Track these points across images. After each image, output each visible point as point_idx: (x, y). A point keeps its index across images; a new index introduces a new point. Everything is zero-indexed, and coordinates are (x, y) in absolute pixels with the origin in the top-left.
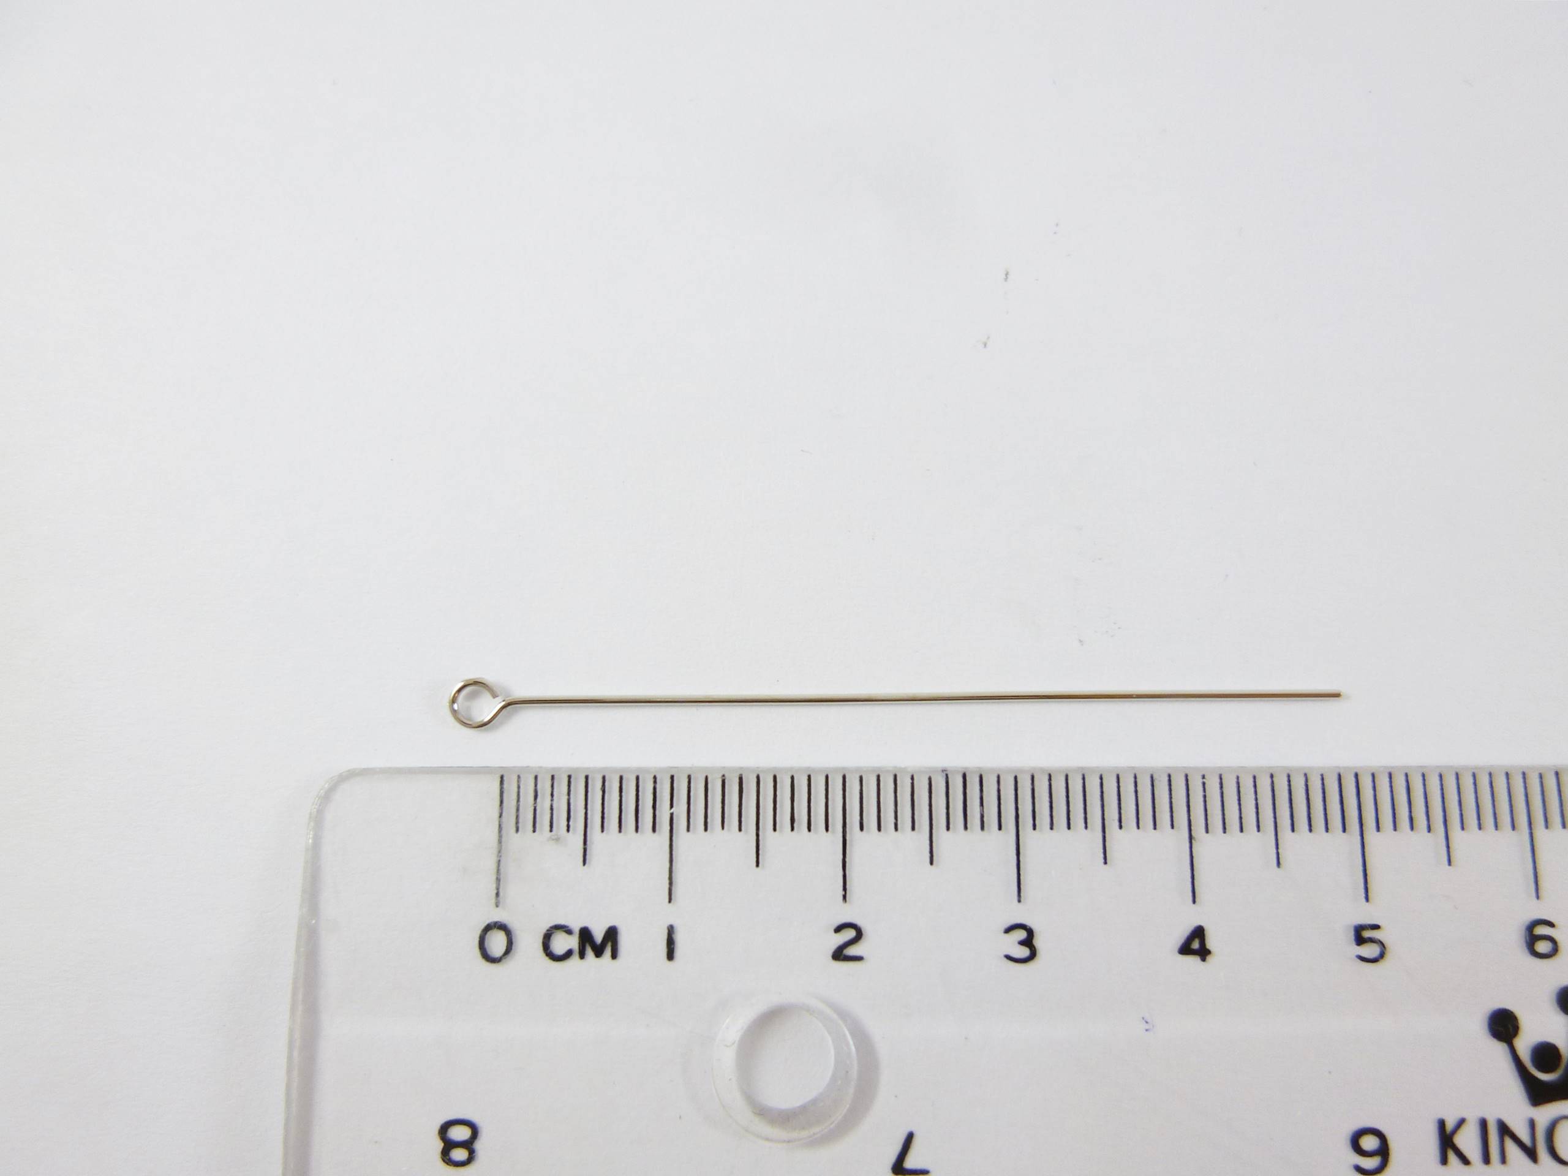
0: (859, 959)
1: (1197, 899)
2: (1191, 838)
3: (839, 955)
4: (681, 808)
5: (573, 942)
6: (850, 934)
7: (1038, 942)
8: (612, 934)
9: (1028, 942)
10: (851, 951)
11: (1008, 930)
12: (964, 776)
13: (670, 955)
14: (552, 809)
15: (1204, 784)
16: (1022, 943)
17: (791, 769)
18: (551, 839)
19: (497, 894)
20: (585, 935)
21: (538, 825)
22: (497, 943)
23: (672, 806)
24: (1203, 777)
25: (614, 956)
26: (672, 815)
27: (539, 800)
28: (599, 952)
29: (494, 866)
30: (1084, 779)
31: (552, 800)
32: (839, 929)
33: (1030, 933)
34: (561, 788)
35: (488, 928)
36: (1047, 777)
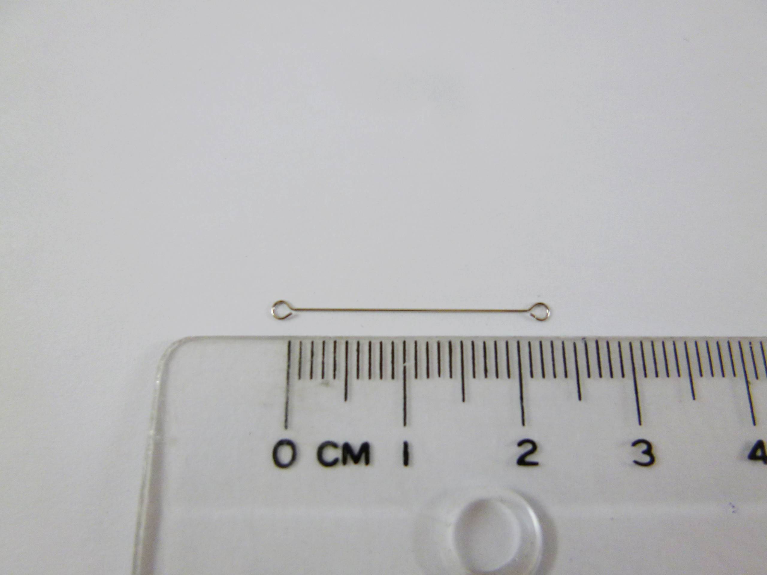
0: (535, 464)
1: (757, 422)
2: (747, 383)
3: (522, 461)
4: (411, 363)
5: (337, 454)
6: (529, 447)
7: (654, 451)
8: (365, 448)
9: (649, 452)
10: (529, 459)
11: (635, 444)
12: (597, 342)
13: (406, 462)
14: (323, 363)
15: (751, 348)
16: (645, 452)
17: (483, 337)
18: (322, 384)
19: (286, 420)
20: (347, 448)
21: (314, 374)
22: (285, 454)
23: (404, 361)
24: (750, 343)
25: (367, 462)
26: (405, 368)
27: (314, 357)
28: (356, 460)
29: (283, 400)
30: (674, 344)
31: (323, 357)
32: (521, 444)
33: (649, 445)
34: (330, 348)
35: (281, 443)
36: (650, 344)
